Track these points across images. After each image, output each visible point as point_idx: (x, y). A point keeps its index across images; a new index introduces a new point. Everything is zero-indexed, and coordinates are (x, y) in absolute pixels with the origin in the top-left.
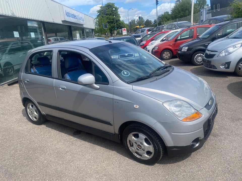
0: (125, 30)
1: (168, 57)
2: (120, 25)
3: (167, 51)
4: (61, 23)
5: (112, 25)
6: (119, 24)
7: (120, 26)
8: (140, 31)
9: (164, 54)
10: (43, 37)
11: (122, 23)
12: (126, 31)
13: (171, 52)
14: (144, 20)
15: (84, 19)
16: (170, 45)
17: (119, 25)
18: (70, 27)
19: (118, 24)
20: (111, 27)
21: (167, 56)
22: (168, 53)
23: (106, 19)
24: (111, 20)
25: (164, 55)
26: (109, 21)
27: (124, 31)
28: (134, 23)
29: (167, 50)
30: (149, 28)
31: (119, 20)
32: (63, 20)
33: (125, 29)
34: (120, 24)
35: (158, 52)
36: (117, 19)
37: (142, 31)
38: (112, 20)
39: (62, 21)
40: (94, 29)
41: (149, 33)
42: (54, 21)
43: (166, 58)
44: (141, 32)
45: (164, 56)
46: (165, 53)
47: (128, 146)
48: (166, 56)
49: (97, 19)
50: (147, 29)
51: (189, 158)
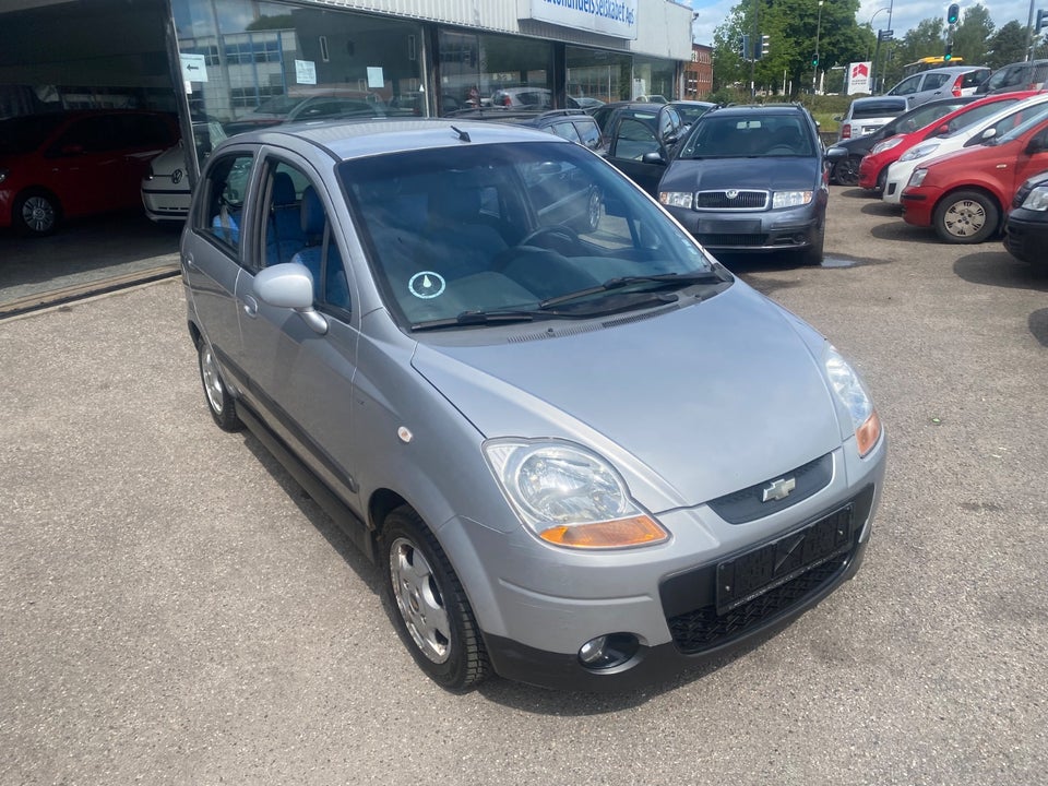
0: (863, 71)
1: (969, 230)
2: (850, 46)
3: (968, 201)
4: (514, 29)
5: (807, 43)
6: (845, 41)
7: (846, 49)
8: (923, 79)
9: (953, 210)
10: (422, 89)
11: (860, 38)
12: (868, 78)
13: (992, 207)
14: (992, 26)
15: (634, 13)
16: (991, 170)
17: (843, 45)
18: (559, 49)
19: (841, 38)
20: (800, 54)
21: (966, 226)
22: (974, 208)
23: (785, 14)
24: (806, 20)
25: (949, 217)
26: (797, 22)
27: (860, 76)
28: (934, 36)
29: (972, 194)
30: (971, 69)
31: (849, 21)
32: (525, 16)
33: (868, 65)
34: (851, 40)
35: (923, 198)
36: (839, 15)
37: (933, 83)
38: (811, 20)
39: (521, 22)
40: (686, 62)
41: (967, 92)
42: (478, 21)
43: (962, 232)
44: (927, 87)
45: (950, 224)
46: (960, 207)
47: (395, 586)
48: (959, 225)
49: (743, 14)
50: (957, 72)
51: (622, 717)
